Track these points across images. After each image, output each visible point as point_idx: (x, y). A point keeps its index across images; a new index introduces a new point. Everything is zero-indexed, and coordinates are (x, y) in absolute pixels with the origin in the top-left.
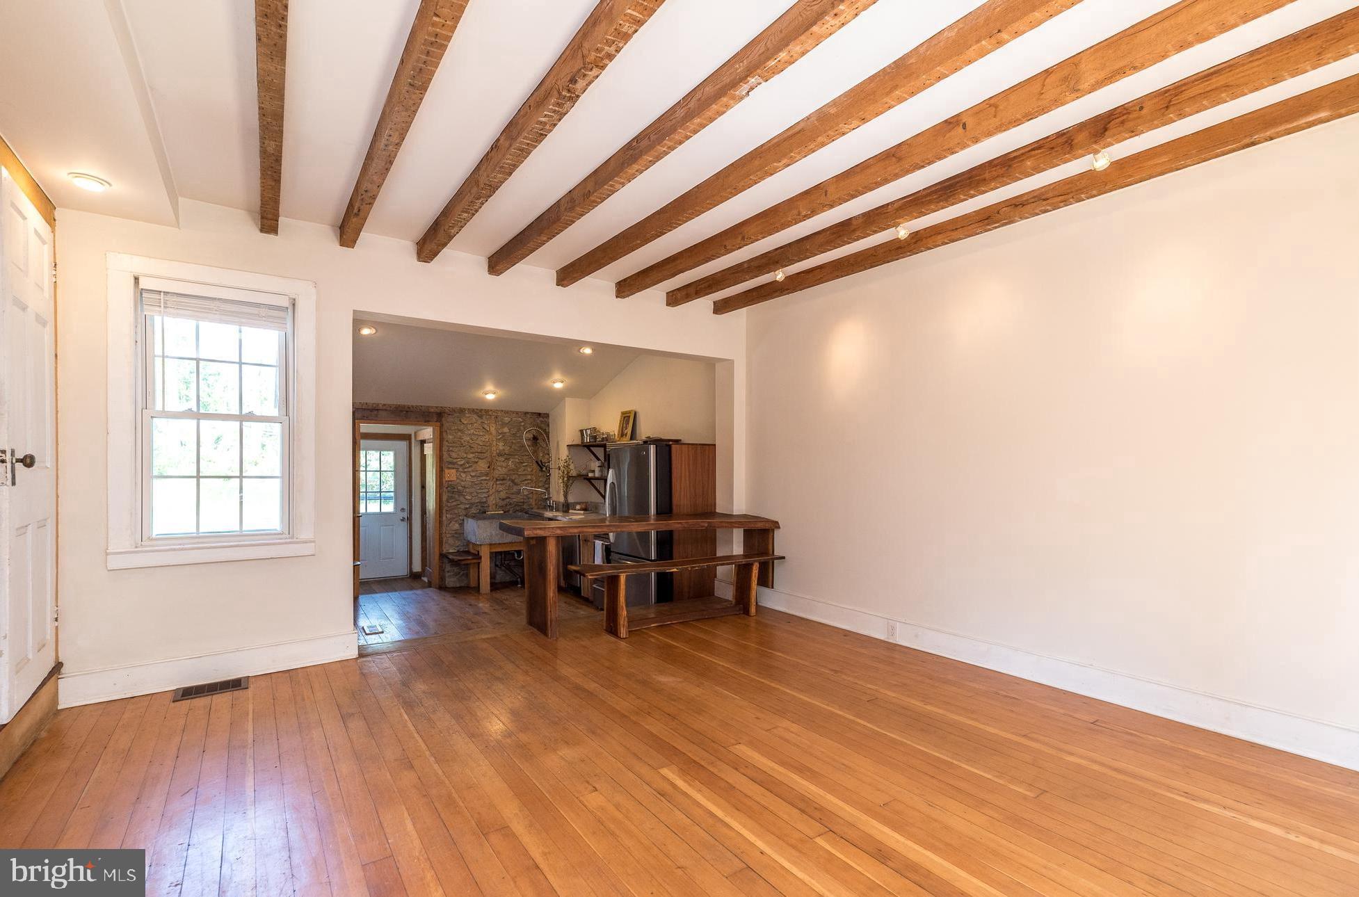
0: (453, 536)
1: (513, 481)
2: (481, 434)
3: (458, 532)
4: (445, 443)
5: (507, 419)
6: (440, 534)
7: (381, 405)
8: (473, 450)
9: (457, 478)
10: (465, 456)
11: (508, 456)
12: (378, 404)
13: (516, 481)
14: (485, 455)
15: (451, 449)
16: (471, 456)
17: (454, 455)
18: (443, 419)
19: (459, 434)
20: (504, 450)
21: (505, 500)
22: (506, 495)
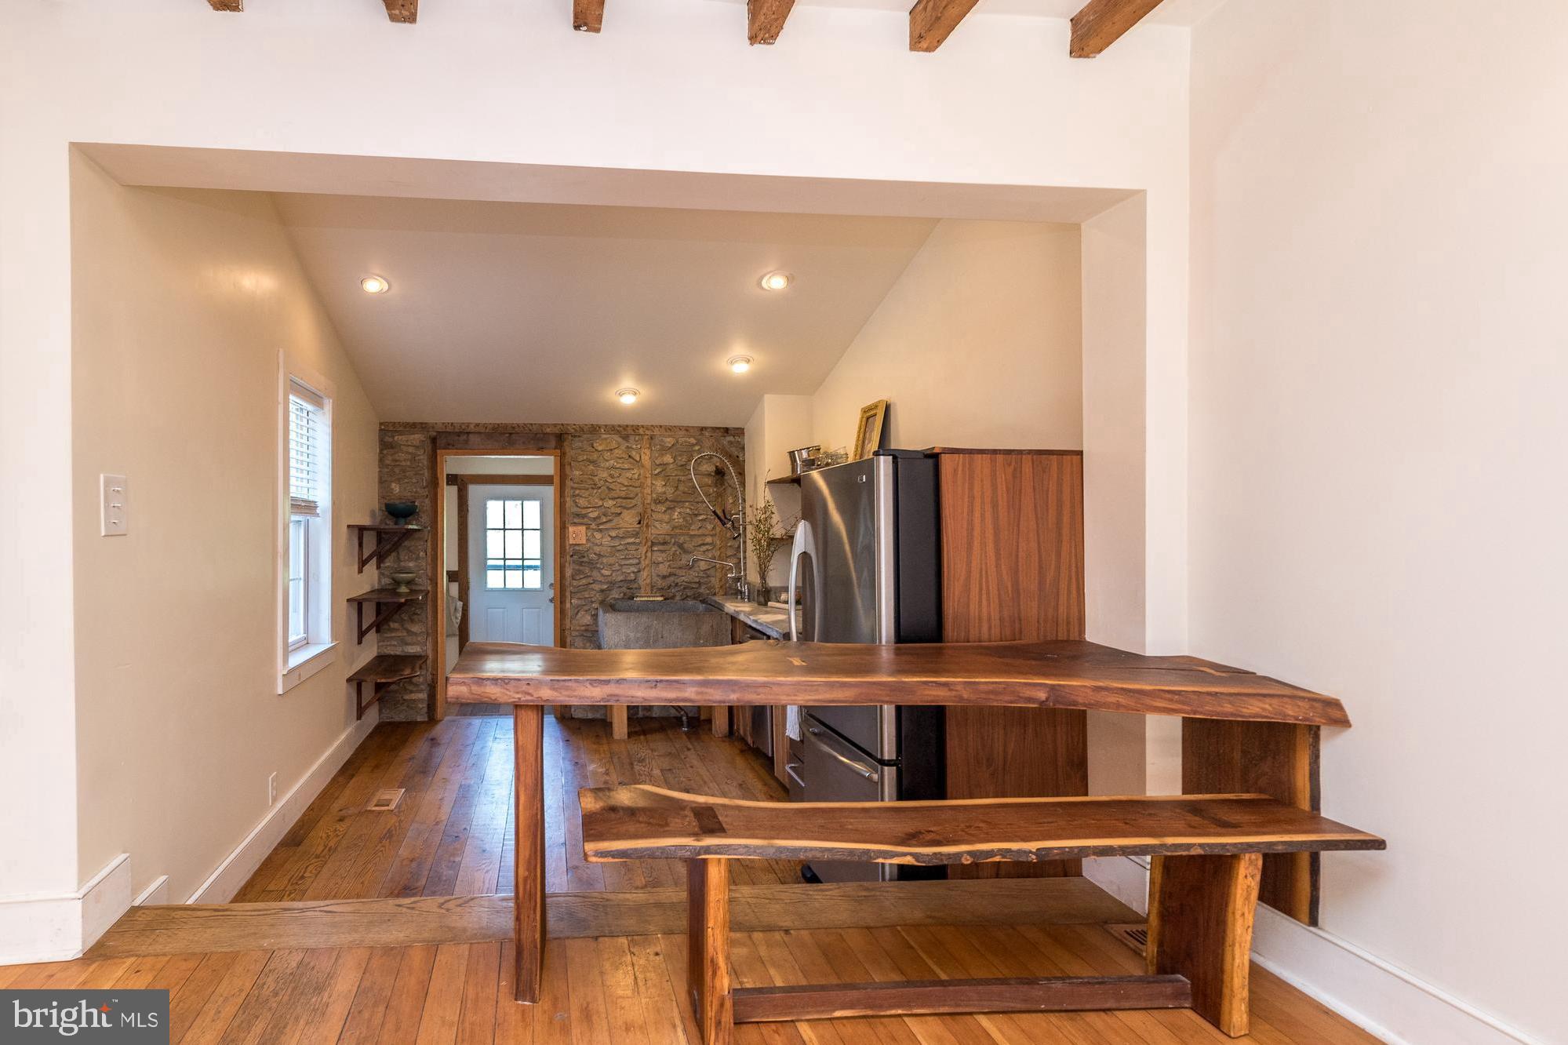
0: (582, 635)
1: (681, 546)
2: (626, 466)
3: (590, 628)
4: (569, 483)
5: (669, 441)
6: (563, 631)
7: (472, 426)
8: (613, 494)
9: (588, 540)
10: (600, 503)
11: (672, 504)
12: (468, 425)
13: (685, 545)
14: (634, 502)
15: (577, 492)
16: (610, 503)
17: (582, 502)
18: (565, 444)
19: (591, 467)
20: (665, 493)
21: (667, 579)
22: (669, 570)
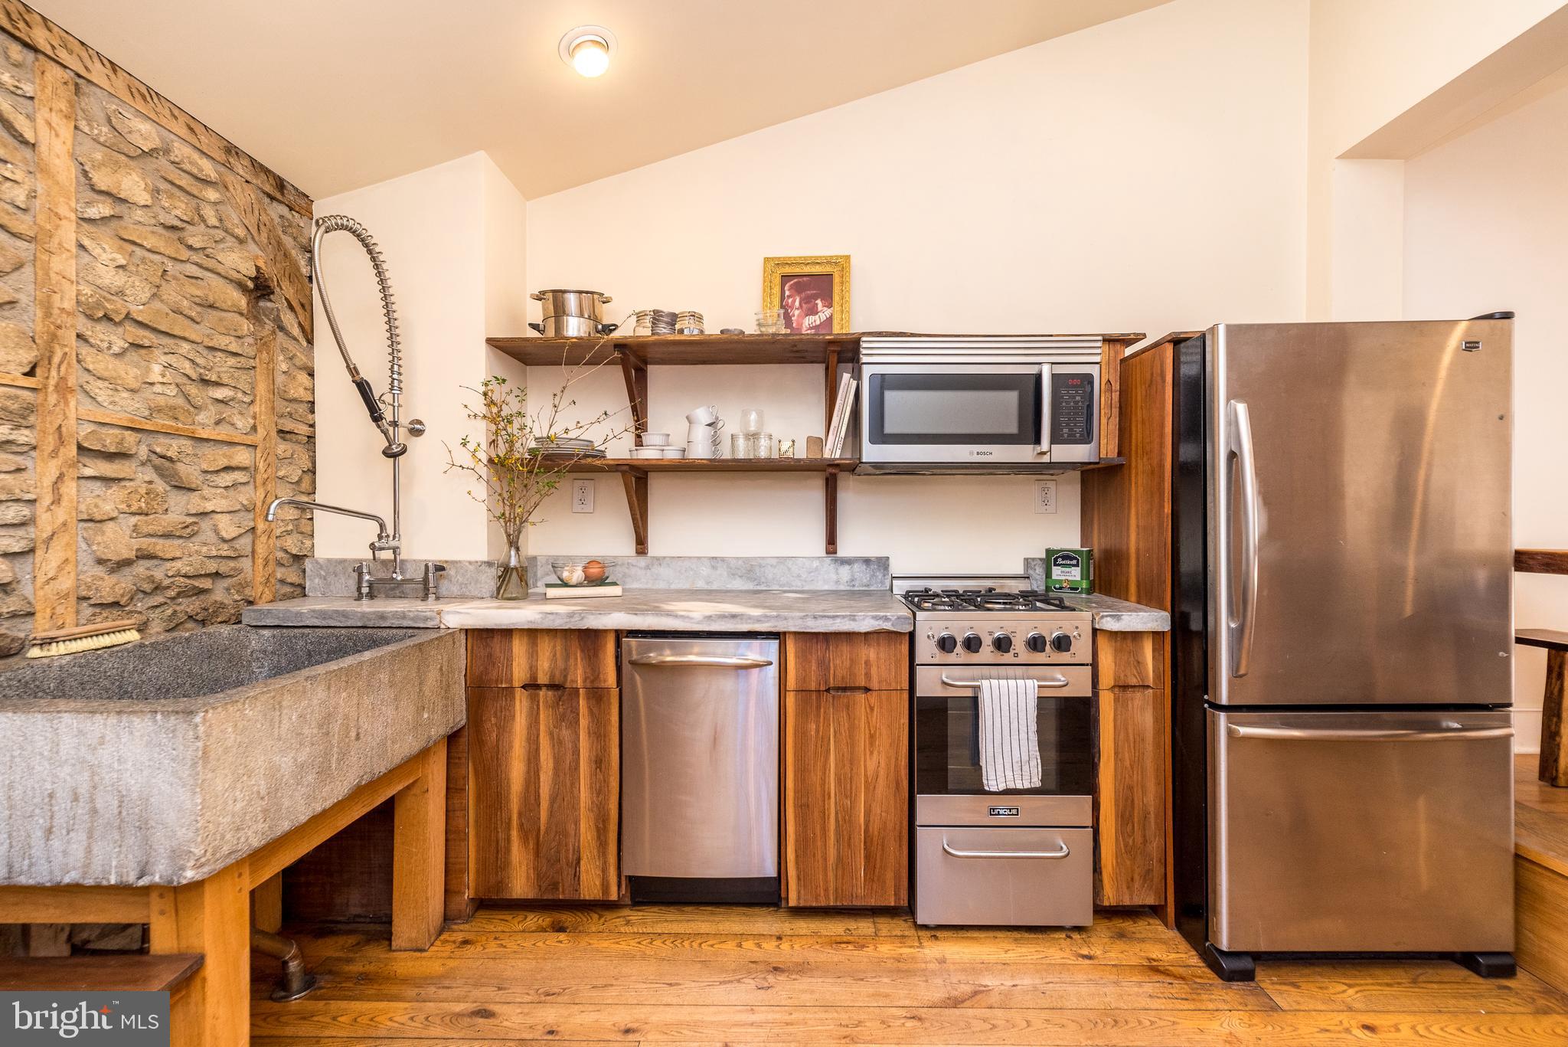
5: (140, 131)
20: (120, 293)
21: (127, 571)
22: (136, 543)
